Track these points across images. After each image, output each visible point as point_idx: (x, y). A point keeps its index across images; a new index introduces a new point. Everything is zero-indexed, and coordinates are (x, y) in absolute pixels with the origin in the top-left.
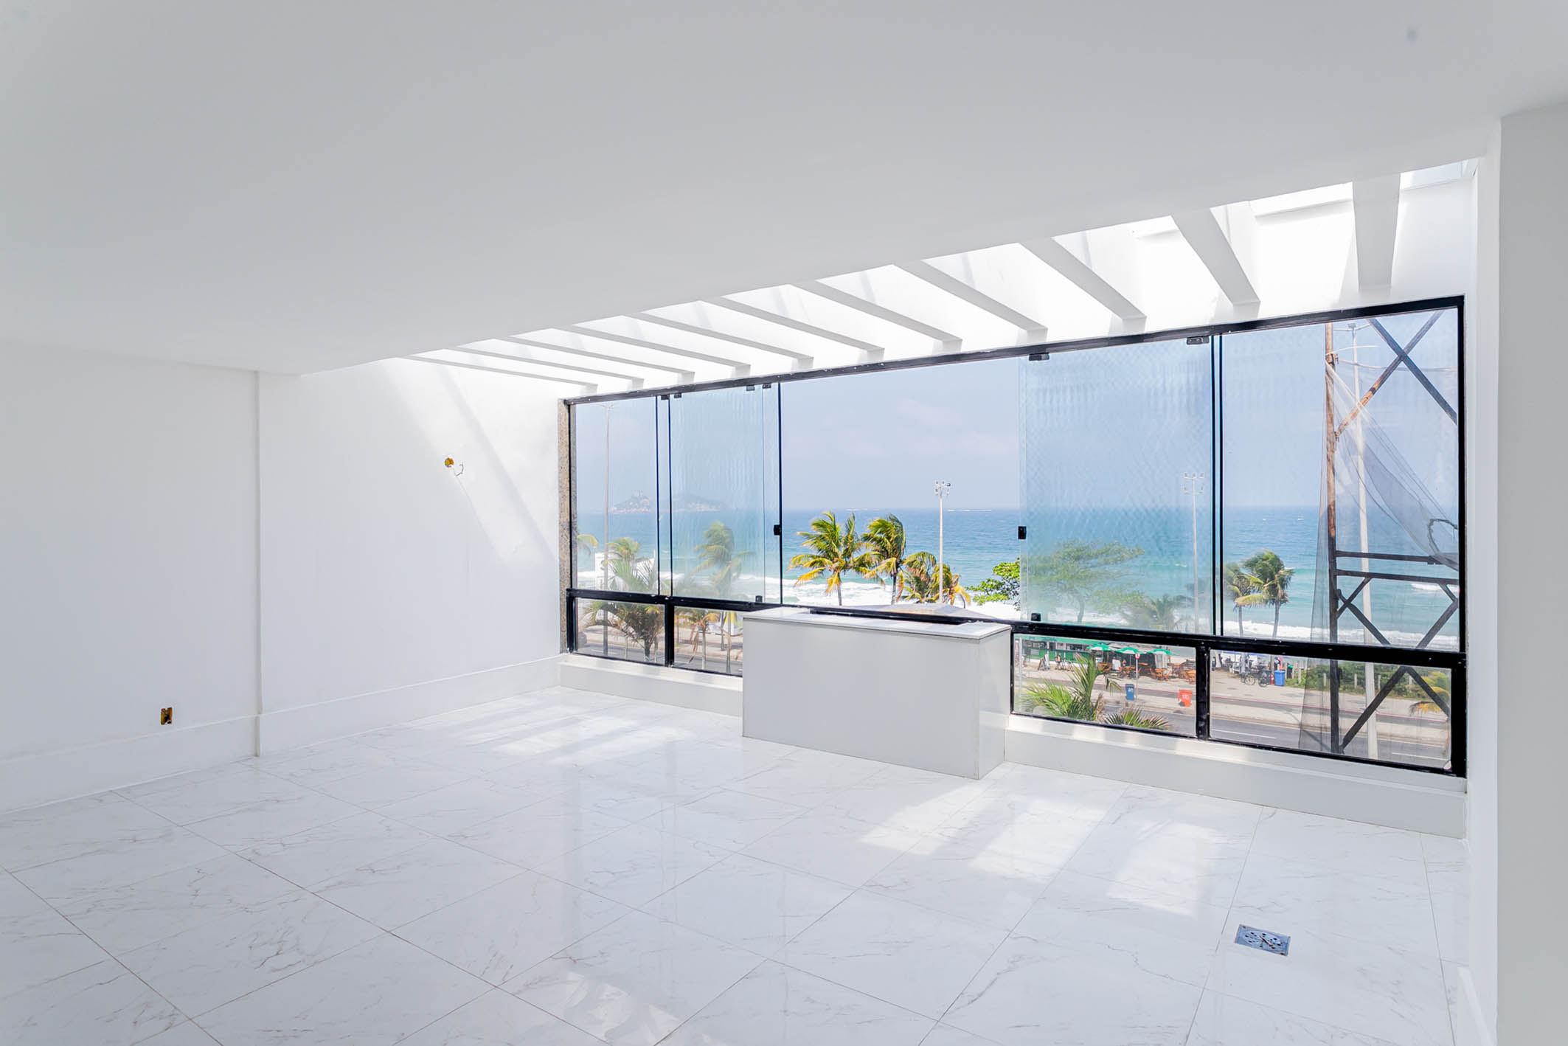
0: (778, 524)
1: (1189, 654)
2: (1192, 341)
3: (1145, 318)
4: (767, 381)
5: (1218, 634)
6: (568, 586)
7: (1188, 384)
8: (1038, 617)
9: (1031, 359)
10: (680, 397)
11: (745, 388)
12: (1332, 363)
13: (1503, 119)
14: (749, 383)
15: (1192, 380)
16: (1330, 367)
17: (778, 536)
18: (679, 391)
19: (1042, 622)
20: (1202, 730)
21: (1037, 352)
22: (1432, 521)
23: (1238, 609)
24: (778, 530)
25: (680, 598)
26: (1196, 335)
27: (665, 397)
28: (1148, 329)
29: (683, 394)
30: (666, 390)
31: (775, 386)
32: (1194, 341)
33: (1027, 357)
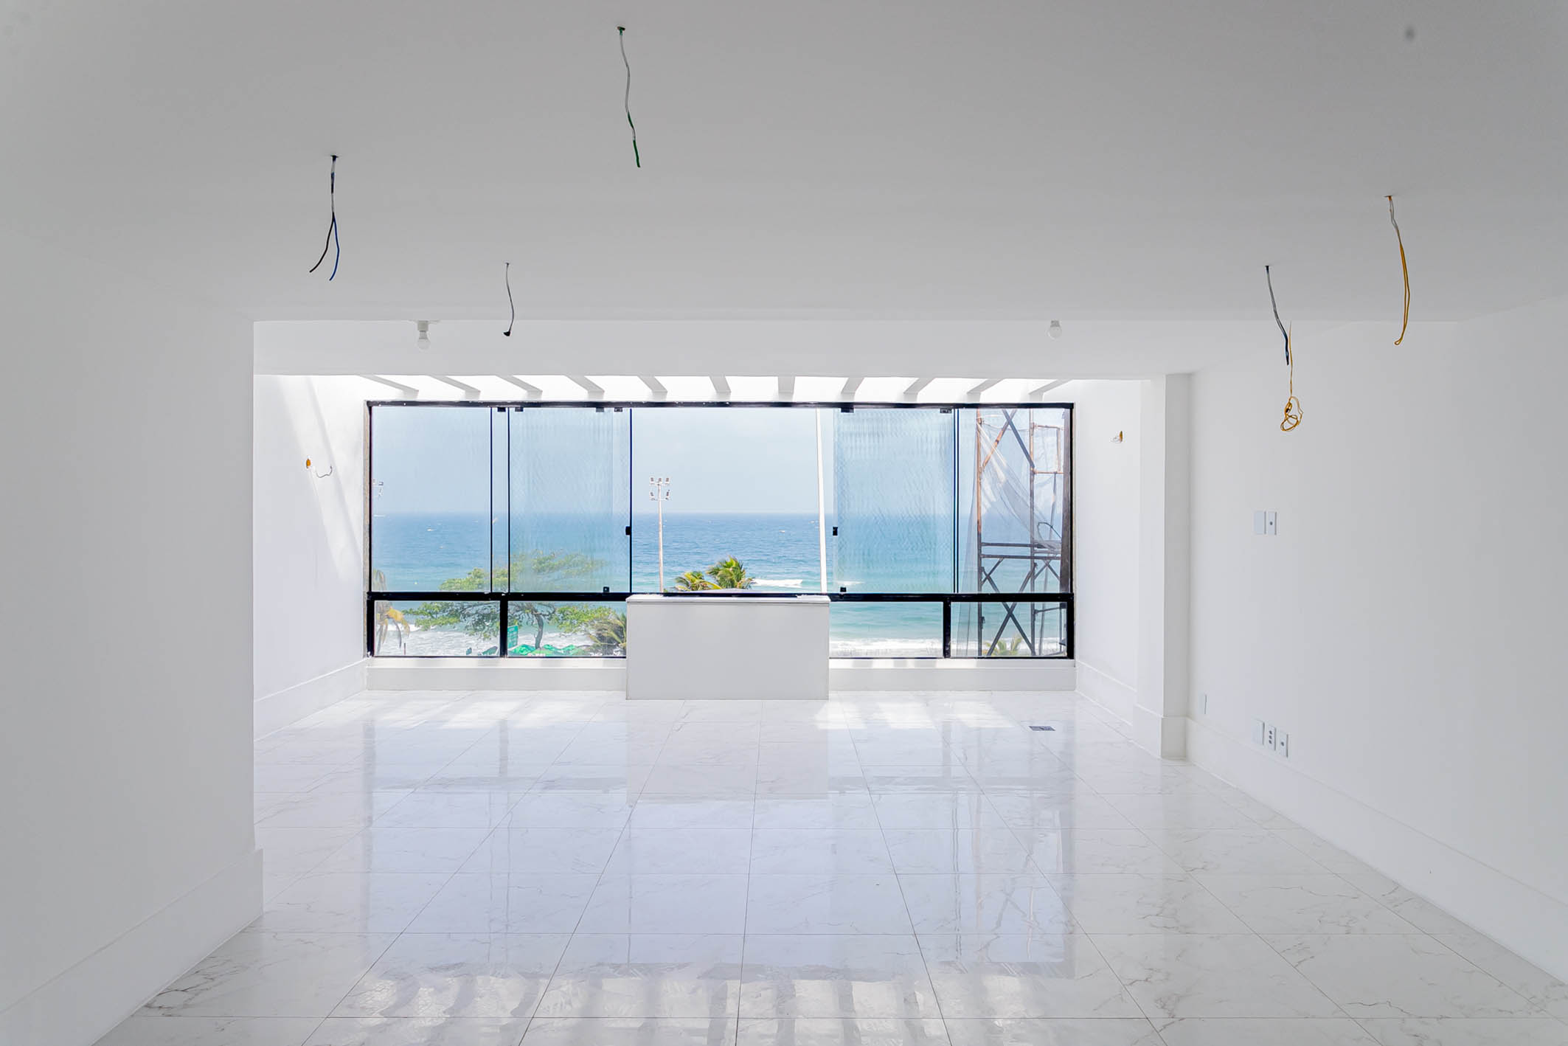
0: (629, 526)
1: (941, 604)
2: (947, 411)
3: (918, 393)
4: (618, 406)
5: (956, 593)
6: (368, 590)
7: (940, 436)
8: (843, 589)
9: (842, 411)
10: (522, 410)
11: (595, 409)
12: (981, 424)
14: (599, 406)
15: (942, 436)
17: (629, 536)
18: (521, 406)
19: (847, 592)
20: (946, 653)
21: (847, 407)
22: (1039, 523)
24: (629, 531)
25: (520, 594)
26: (946, 408)
27: (501, 410)
28: (920, 401)
29: (524, 409)
30: (506, 403)
31: (626, 410)
32: (944, 412)
33: (840, 409)
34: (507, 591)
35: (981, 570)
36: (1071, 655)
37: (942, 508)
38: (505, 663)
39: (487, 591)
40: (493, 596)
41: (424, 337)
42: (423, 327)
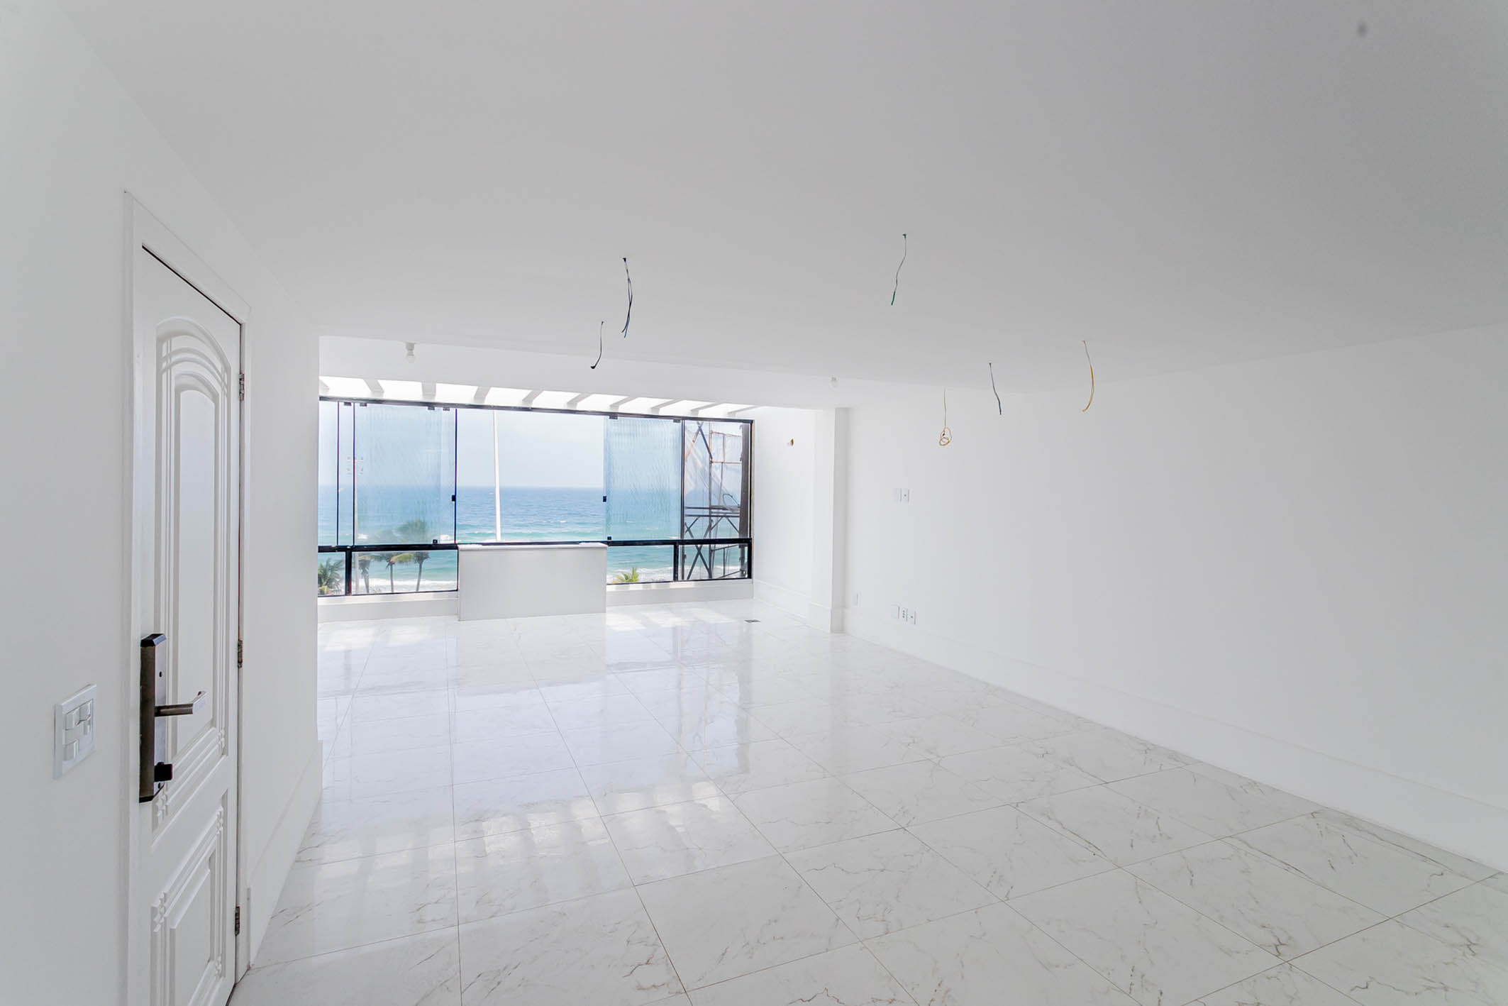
0: (454, 494)
2: (675, 421)
4: (447, 406)
5: (681, 538)
8: (609, 538)
9: (611, 418)
10: (366, 405)
11: (427, 407)
14: (431, 405)
15: (676, 437)
17: (454, 502)
18: (365, 402)
20: (676, 578)
21: (613, 416)
24: (454, 498)
25: (363, 546)
26: (677, 419)
27: (347, 404)
28: (660, 414)
29: (368, 404)
30: (352, 399)
31: (453, 410)
33: (608, 417)
34: (352, 545)
35: (683, 524)
36: (750, 576)
37: (674, 485)
38: (349, 600)
39: (334, 545)
40: (339, 549)
41: (411, 354)
42: (411, 347)
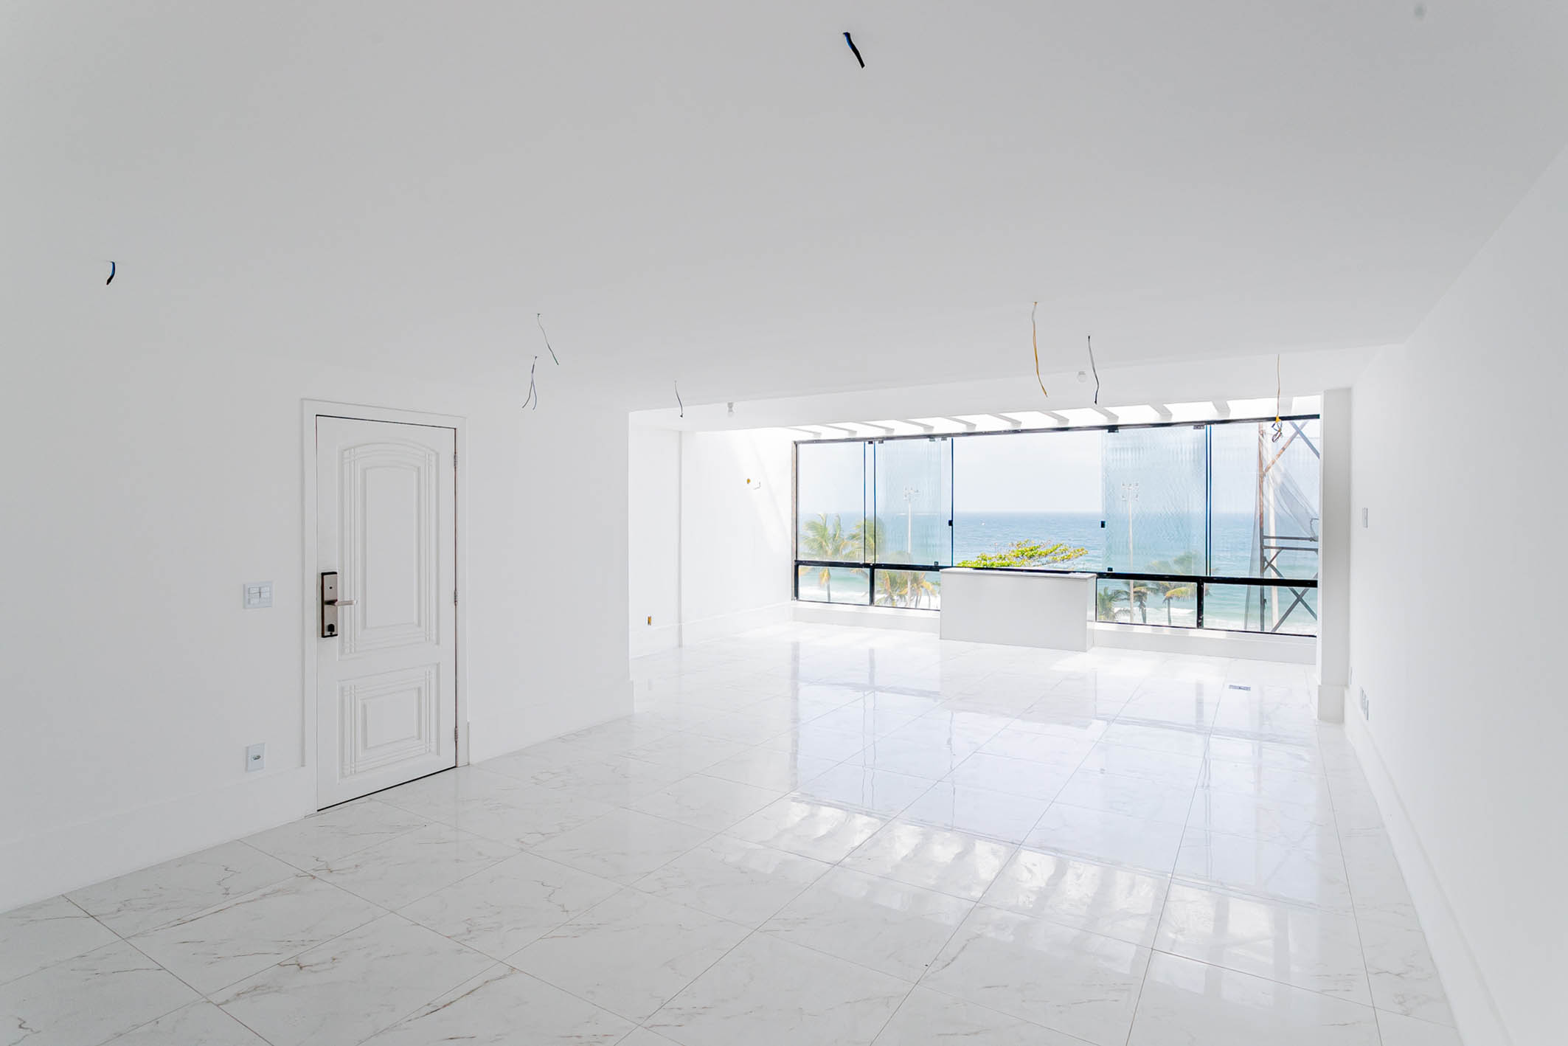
0: (951, 519)
1: (1194, 585)
2: (1197, 427)
3: (1171, 415)
4: (944, 437)
5: (1208, 575)
6: (795, 559)
7: (1194, 448)
8: (1110, 569)
9: (1109, 432)
10: (882, 442)
11: (929, 439)
12: (1262, 435)
13: (1325, 392)
14: (931, 437)
15: (1196, 448)
16: (1261, 437)
17: (951, 527)
18: (882, 440)
19: (1114, 572)
20: (1200, 625)
21: (1113, 429)
22: (1312, 519)
23: (1167, 601)
24: (951, 523)
25: (881, 564)
26: (1198, 425)
27: (871, 443)
28: (1173, 421)
29: (884, 442)
30: (874, 438)
31: (949, 439)
32: (1197, 428)
33: (1107, 431)
34: (874, 562)
38: (872, 609)
39: (862, 562)
40: (866, 565)
